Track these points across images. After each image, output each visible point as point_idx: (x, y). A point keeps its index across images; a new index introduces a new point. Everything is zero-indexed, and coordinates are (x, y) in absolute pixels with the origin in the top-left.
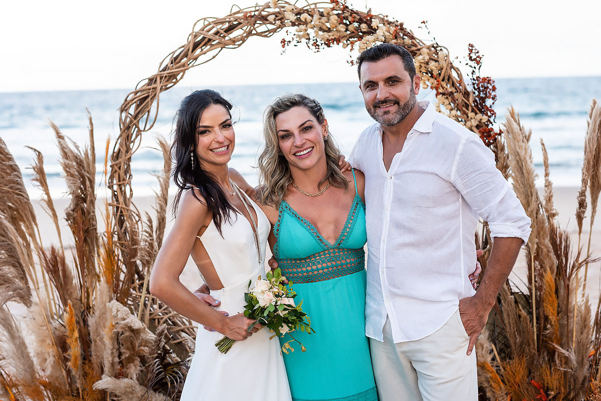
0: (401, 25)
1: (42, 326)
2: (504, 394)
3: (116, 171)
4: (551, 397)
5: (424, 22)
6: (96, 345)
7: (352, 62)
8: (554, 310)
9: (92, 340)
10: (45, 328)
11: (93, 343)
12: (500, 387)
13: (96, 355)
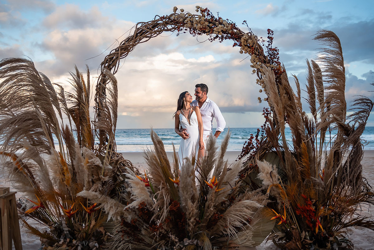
0: (234, 24)
1: (55, 165)
2: (287, 201)
3: (98, 92)
4: (314, 203)
5: (244, 21)
6: (79, 175)
7: (211, 39)
8: (307, 160)
9: (77, 172)
10: (56, 166)
11: (77, 173)
12: (285, 197)
13: (79, 180)
